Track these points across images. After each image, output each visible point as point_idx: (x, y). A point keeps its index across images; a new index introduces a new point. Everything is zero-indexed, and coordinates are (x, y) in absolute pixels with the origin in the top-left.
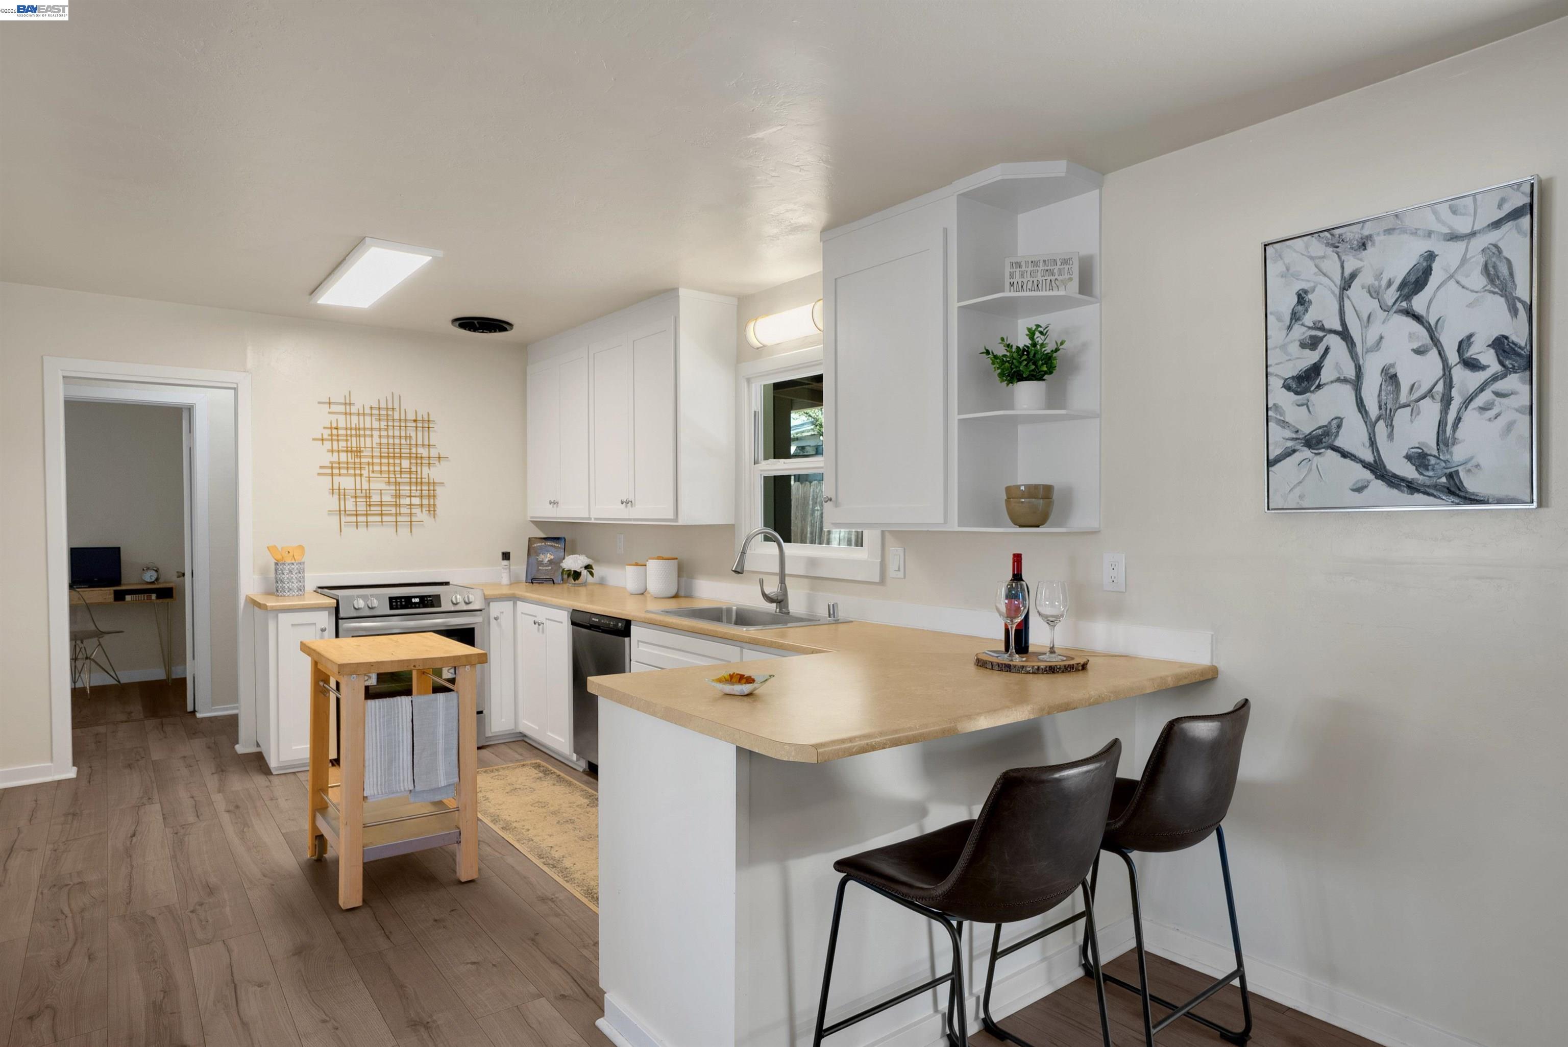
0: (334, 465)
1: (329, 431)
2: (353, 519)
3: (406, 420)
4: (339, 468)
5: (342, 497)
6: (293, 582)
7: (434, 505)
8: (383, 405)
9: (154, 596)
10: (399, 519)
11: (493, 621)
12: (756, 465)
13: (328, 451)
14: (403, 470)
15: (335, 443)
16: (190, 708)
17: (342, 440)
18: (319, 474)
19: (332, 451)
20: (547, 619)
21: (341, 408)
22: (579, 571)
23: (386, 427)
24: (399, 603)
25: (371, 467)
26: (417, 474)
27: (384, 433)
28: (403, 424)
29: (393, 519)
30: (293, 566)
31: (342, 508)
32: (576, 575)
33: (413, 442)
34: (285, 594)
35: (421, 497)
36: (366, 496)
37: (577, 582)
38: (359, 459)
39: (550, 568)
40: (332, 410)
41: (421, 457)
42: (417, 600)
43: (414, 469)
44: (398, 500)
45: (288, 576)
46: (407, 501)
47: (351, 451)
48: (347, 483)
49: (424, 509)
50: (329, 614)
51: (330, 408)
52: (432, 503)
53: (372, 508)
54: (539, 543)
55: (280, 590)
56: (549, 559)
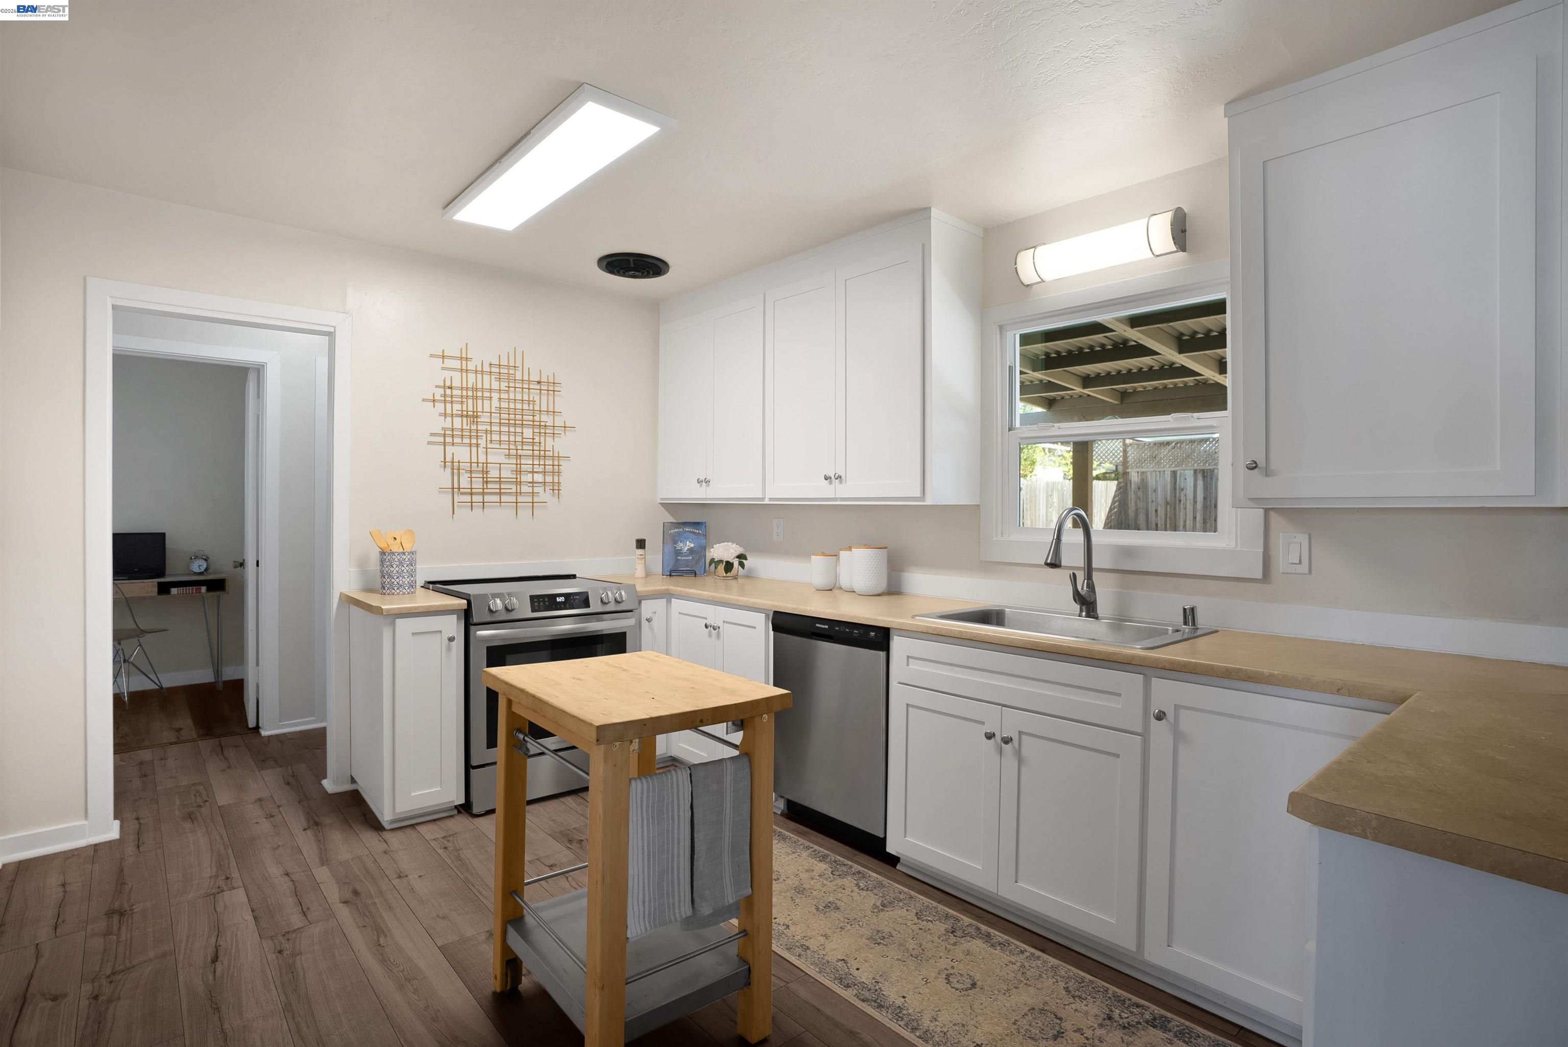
0: (446, 432)
1: (441, 391)
2: (468, 498)
3: (529, 381)
4: (453, 436)
5: (455, 471)
6: (402, 576)
7: (559, 483)
8: (504, 362)
9: (204, 589)
10: (521, 499)
11: (645, 624)
12: (1011, 432)
13: (440, 415)
14: (524, 440)
15: (449, 406)
16: (252, 723)
17: (457, 402)
18: (429, 443)
19: (445, 415)
20: (726, 622)
21: (456, 364)
22: (731, 561)
23: (507, 389)
24: (542, 604)
25: (489, 436)
26: (540, 446)
27: (504, 396)
28: (526, 386)
29: (513, 499)
30: (404, 557)
31: (456, 486)
32: (729, 566)
33: (537, 408)
34: (393, 591)
35: (545, 473)
36: (483, 471)
37: (729, 574)
38: (475, 426)
39: (691, 558)
40: (445, 365)
41: (545, 426)
42: (561, 599)
43: (537, 440)
44: (519, 477)
45: (397, 569)
46: (529, 478)
47: (467, 416)
48: (461, 454)
49: (547, 488)
50: (458, 618)
51: (443, 363)
52: (556, 480)
53: (490, 486)
54: (677, 528)
55: (388, 586)
56: (689, 547)
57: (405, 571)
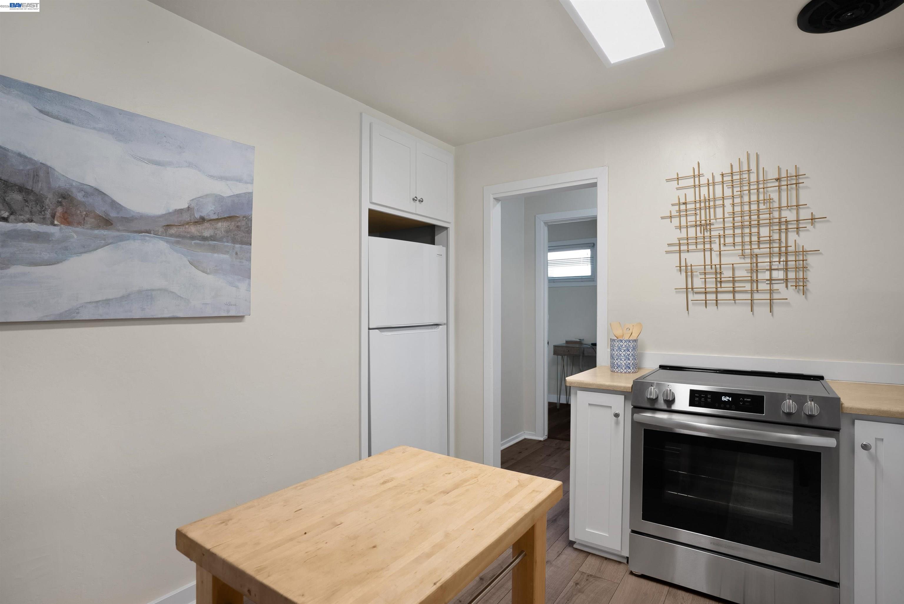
0: (681, 242)
1: (677, 208)
2: (703, 297)
3: (765, 180)
4: (687, 244)
5: (689, 274)
7: (805, 279)
8: (736, 169)
10: (756, 296)
11: (859, 450)
13: (676, 227)
14: (761, 239)
15: (684, 219)
17: (691, 215)
18: (667, 252)
19: (680, 227)
21: (690, 182)
23: (740, 193)
25: (722, 240)
26: (780, 244)
27: (738, 200)
28: (762, 186)
29: (748, 296)
31: (690, 286)
33: (776, 205)
35: (786, 270)
36: (717, 272)
38: (709, 233)
40: (680, 186)
41: (786, 222)
42: (726, 399)
43: (776, 237)
44: (755, 275)
46: (767, 275)
47: (700, 225)
48: (696, 259)
49: (789, 284)
50: (626, 399)
51: (678, 184)
52: (801, 276)
53: (723, 285)
55: (612, 365)
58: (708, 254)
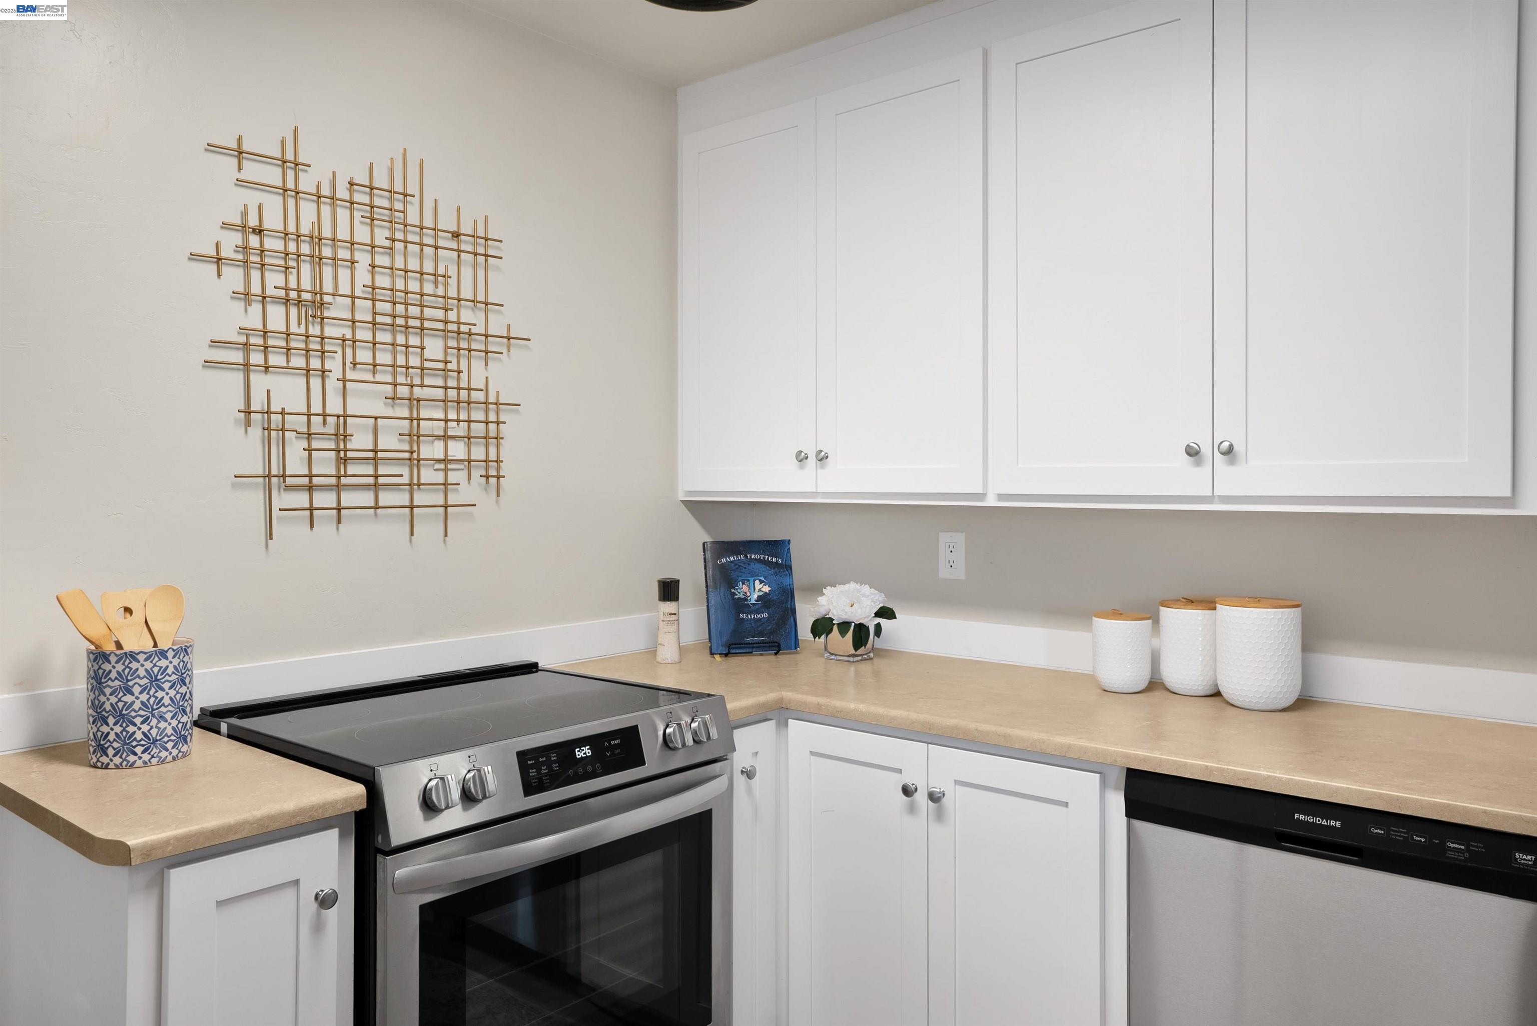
0: (250, 339)
1: (236, 238)
2: (302, 500)
3: (435, 229)
4: (266, 349)
5: (273, 434)
6: (162, 718)
7: (498, 461)
8: (380, 180)
10: (420, 498)
11: (740, 781)
13: (234, 295)
14: (427, 364)
15: (255, 274)
17: (275, 268)
18: (209, 364)
19: (246, 296)
20: (957, 782)
21: (272, 174)
22: (867, 624)
23: (387, 243)
24: (544, 770)
25: (349, 352)
26: (460, 378)
27: (382, 260)
28: (429, 240)
29: (402, 498)
30: (163, 663)
31: (275, 469)
32: (861, 634)
33: (452, 293)
34: (132, 758)
35: (469, 440)
36: (336, 434)
37: (861, 651)
38: (318, 327)
39: (765, 615)
40: (244, 175)
41: (470, 334)
42: (585, 752)
43: (453, 365)
44: (415, 447)
45: (144, 698)
46: (435, 450)
47: (299, 302)
48: (287, 393)
49: (475, 473)
50: (342, 836)
51: (240, 169)
52: (493, 456)
53: (351, 470)
54: (733, 555)
55: (116, 745)
56: (761, 593)
57: (167, 701)
58: (316, 383)
